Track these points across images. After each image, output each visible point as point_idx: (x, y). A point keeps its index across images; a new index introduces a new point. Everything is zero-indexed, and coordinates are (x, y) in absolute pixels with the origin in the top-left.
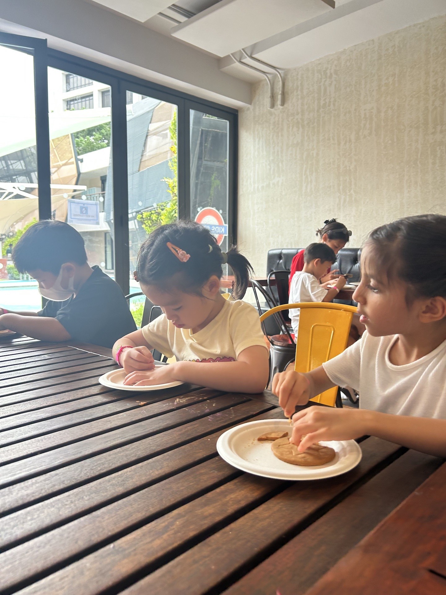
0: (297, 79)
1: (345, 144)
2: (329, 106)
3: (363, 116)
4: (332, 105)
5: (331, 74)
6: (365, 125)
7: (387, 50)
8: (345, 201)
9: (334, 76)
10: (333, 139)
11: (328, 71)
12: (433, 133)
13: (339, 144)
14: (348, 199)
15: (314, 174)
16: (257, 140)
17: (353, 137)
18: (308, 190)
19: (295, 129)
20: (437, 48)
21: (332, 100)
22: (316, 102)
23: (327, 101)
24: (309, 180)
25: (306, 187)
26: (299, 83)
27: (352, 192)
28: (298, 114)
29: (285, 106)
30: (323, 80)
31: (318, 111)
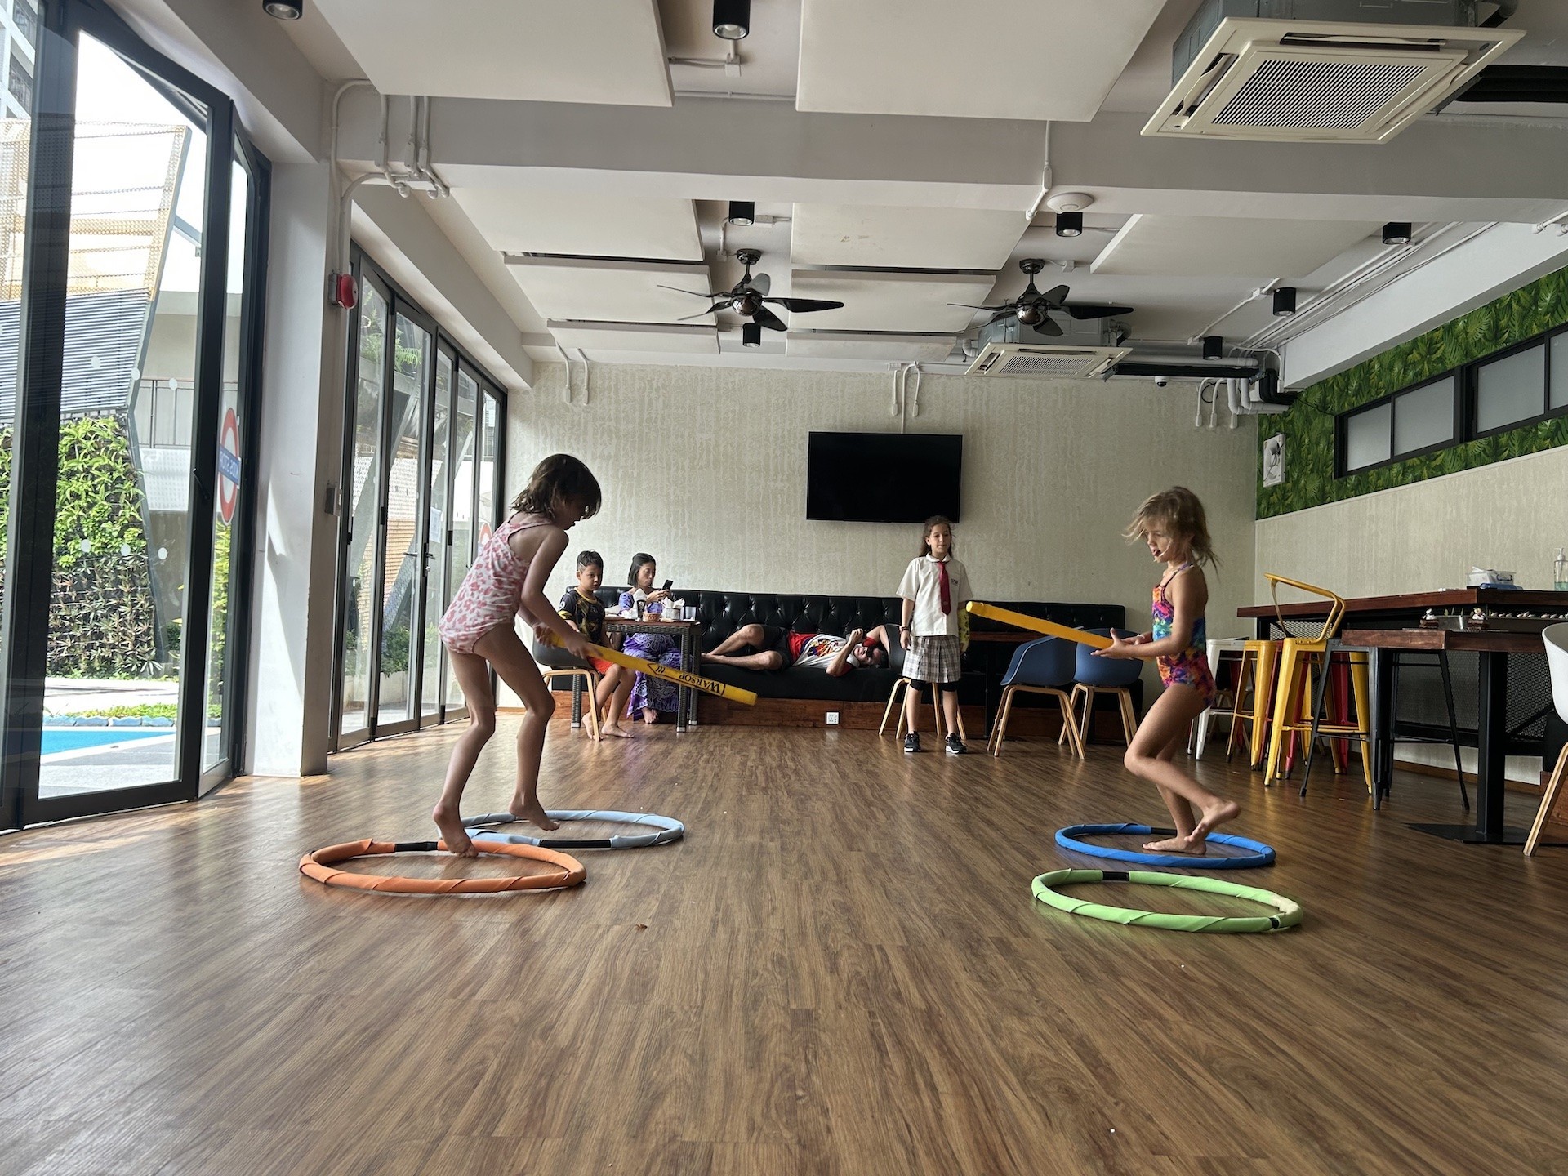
0: (610, 378)
1: (677, 470)
2: (656, 422)
3: (698, 445)
4: (659, 422)
5: (658, 387)
6: (701, 455)
7: (727, 383)
8: (676, 535)
9: (662, 390)
10: (661, 462)
11: (654, 383)
12: (775, 481)
13: (669, 469)
14: (680, 534)
15: (634, 497)
16: (542, 438)
17: (687, 464)
18: (626, 516)
19: (605, 437)
20: (777, 399)
21: (660, 417)
22: (637, 413)
23: (653, 416)
24: (627, 503)
25: (623, 511)
26: (612, 384)
27: (686, 525)
28: (610, 420)
29: (591, 405)
30: (647, 391)
31: (640, 424)
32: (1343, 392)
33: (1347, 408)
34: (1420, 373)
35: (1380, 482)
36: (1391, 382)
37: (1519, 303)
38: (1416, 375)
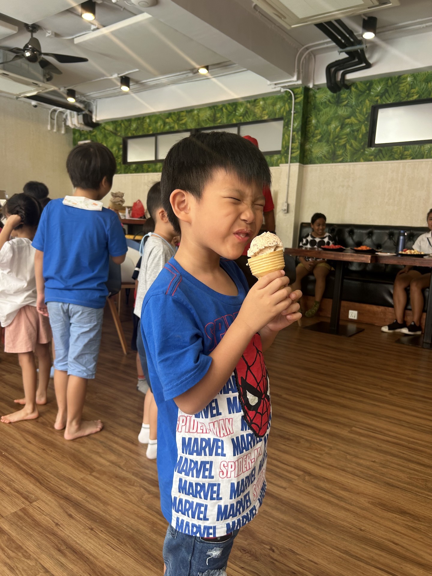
32: (126, 128)
33: (130, 135)
34: (173, 128)
35: (150, 169)
36: (156, 129)
37: (226, 109)
38: (171, 128)
